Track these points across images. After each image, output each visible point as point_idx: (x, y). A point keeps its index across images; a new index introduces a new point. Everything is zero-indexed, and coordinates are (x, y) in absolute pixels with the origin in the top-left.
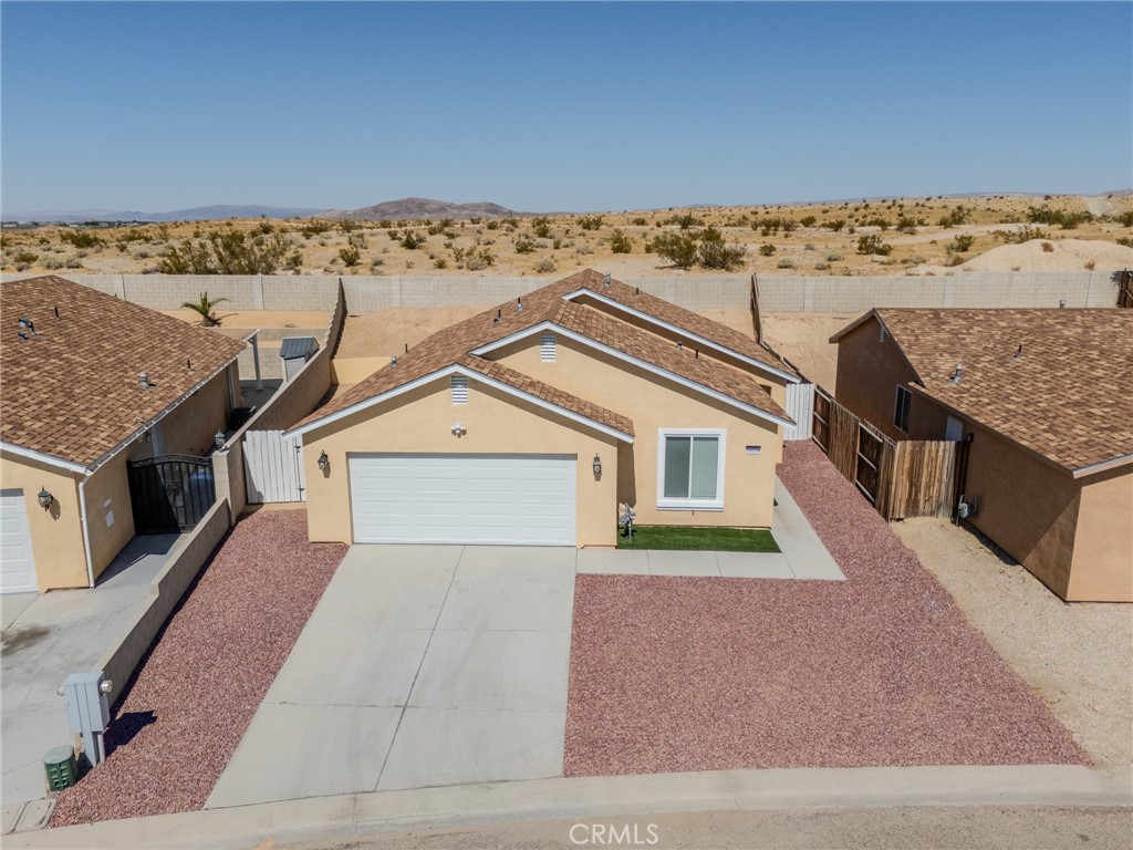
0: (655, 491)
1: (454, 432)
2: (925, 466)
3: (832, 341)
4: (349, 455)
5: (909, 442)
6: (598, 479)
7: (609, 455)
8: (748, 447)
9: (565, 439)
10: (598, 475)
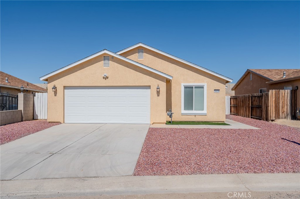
0: (181, 107)
1: (104, 78)
2: (281, 99)
3: (232, 90)
4: (65, 88)
5: (274, 90)
6: (158, 96)
7: (163, 86)
8: (215, 90)
9: (146, 80)
10: (158, 93)
